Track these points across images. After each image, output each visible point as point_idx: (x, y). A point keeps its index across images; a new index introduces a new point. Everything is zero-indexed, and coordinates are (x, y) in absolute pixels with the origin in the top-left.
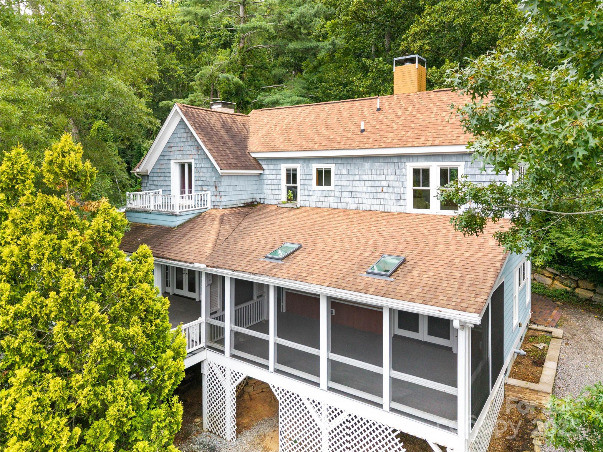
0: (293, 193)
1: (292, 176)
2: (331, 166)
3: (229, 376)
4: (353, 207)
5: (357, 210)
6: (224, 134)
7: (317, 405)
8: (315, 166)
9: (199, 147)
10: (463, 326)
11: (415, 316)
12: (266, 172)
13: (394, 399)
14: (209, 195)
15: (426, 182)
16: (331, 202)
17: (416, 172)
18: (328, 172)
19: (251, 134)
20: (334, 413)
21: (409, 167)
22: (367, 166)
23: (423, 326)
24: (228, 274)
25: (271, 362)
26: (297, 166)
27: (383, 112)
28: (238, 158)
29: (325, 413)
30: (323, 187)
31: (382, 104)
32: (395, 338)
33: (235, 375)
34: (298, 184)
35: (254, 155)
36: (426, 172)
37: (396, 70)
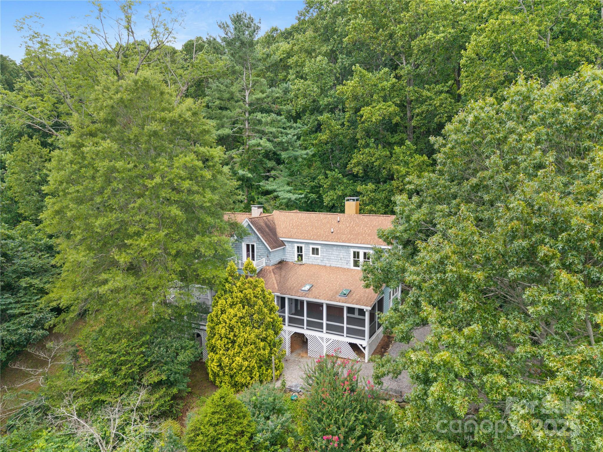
0: (300, 256)
1: (300, 249)
2: (319, 247)
3: (287, 333)
4: (329, 265)
5: (330, 266)
6: (267, 230)
7: (322, 338)
8: (311, 246)
9: (258, 238)
10: (367, 310)
11: (354, 309)
12: (287, 247)
13: (347, 333)
14: (264, 260)
15: (358, 257)
16: (319, 262)
17: (354, 253)
18: (317, 249)
19: (277, 227)
20: (328, 340)
21: (352, 251)
22: (335, 248)
23: (357, 312)
24: (287, 296)
25: (305, 326)
26: (303, 246)
27: (340, 223)
28: (275, 242)
29: (325, 340)
30: (315, 256)
31: (340, 219)
32: (347, 317)
33: (290, 332)
34: (303, 253)
35: (281, 239)
36: (358, 253)
37: (346, 203)
